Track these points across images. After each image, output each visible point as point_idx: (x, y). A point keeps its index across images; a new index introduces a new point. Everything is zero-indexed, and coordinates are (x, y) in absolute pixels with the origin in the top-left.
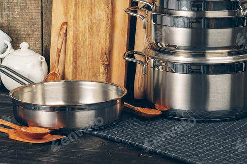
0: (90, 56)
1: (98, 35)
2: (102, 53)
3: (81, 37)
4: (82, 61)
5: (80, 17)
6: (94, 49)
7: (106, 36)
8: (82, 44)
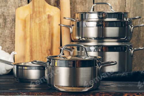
0: (40, 51)
1: (44, 40)
2: (47, 50)
3: (34, 41)
4: (35, 55)
5: (33, 30)
6: (42, 48)
7: (49, 40)
8: (35, 45)
